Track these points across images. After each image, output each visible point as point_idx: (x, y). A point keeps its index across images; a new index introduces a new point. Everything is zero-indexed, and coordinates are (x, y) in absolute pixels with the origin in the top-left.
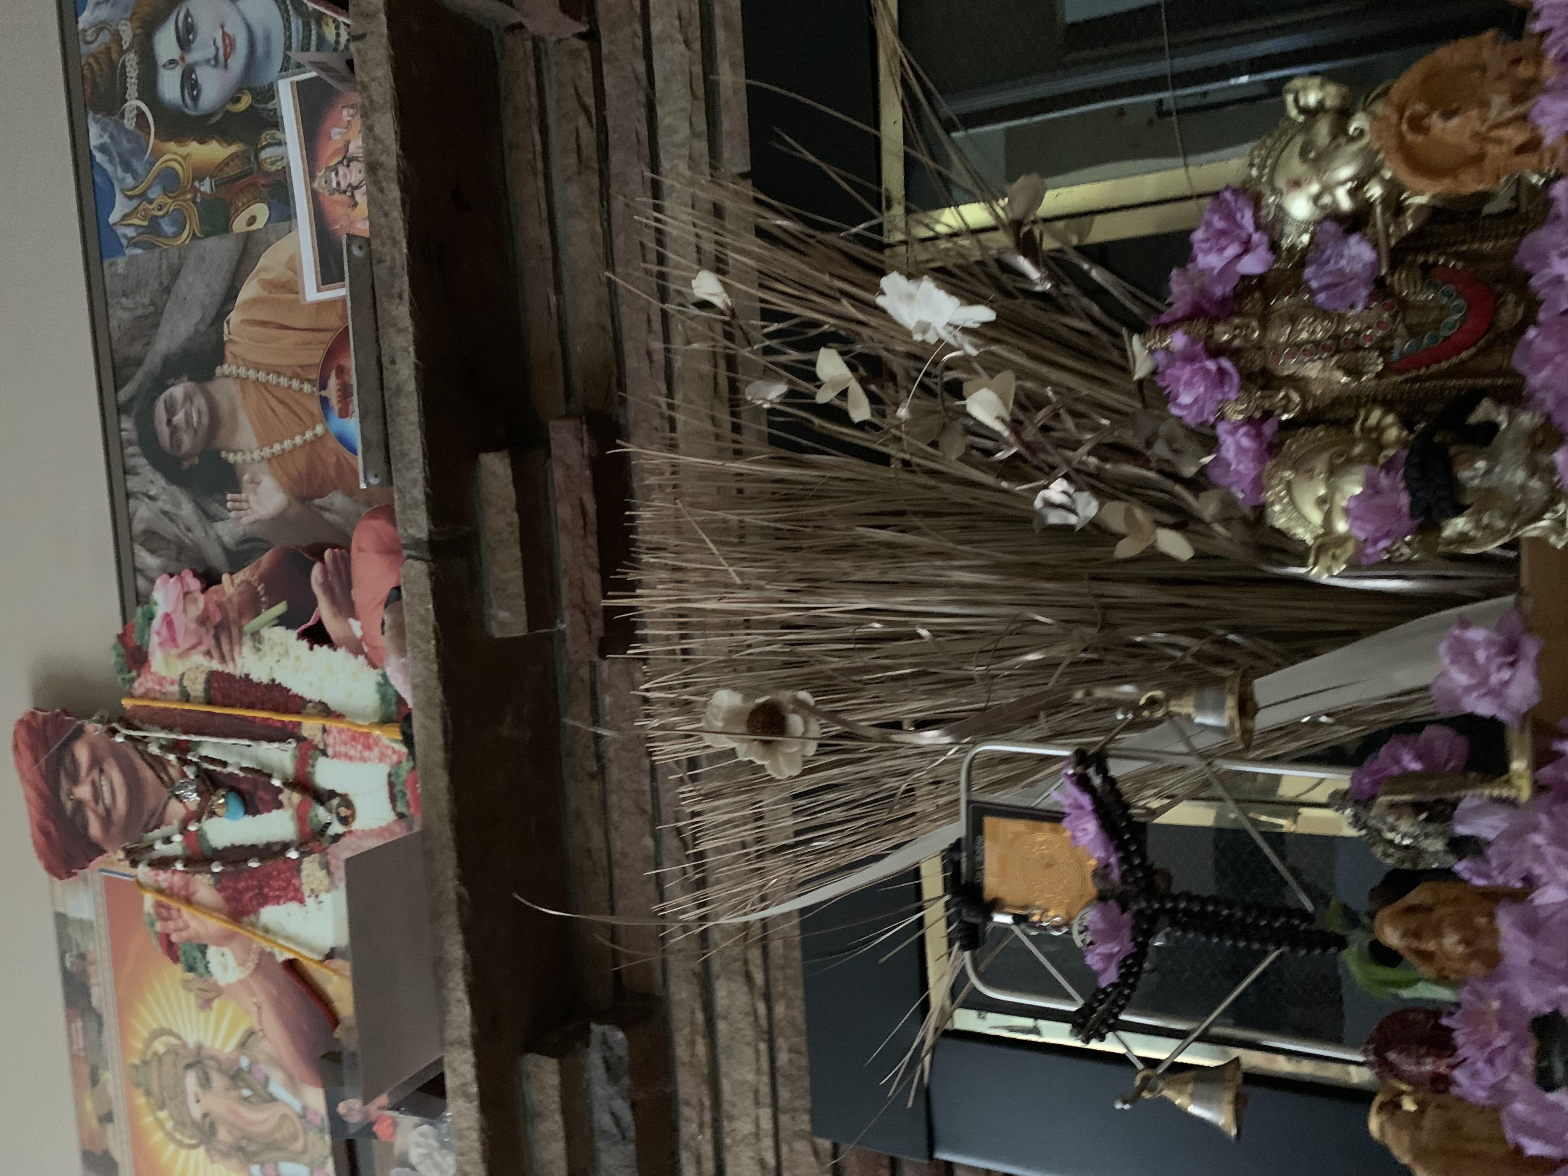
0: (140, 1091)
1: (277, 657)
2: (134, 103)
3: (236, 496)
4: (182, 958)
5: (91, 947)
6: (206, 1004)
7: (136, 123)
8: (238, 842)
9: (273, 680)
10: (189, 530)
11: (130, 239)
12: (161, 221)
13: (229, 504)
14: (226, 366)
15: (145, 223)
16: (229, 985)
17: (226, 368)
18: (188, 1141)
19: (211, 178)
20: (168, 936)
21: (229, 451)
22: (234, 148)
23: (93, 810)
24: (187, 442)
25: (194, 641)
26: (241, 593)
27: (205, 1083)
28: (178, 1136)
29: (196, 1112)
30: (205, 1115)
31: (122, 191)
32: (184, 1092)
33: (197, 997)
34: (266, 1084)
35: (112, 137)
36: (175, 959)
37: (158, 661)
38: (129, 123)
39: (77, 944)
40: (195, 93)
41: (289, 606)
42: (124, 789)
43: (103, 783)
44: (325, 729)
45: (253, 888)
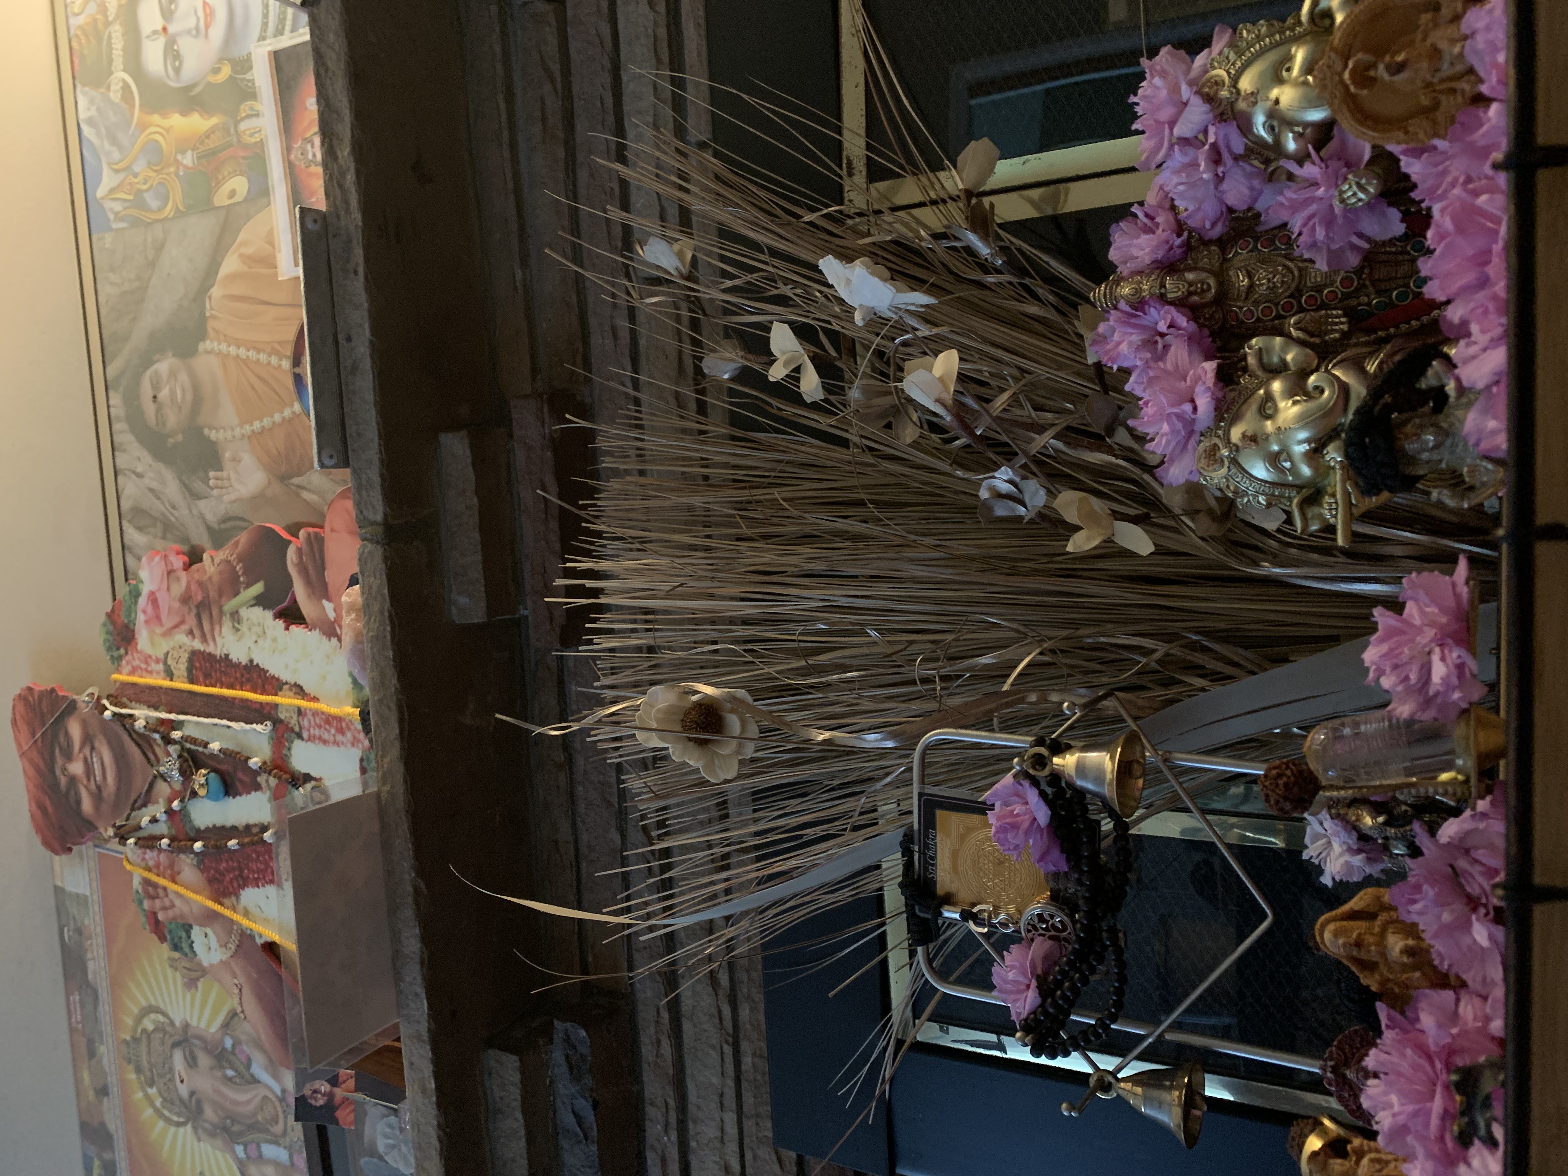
0: (131, 1067)
1: (254, 638)
2: (120, 75)
3: (219, 474)
4: (168, 937)
5: (86, 922)
6: (191, 983)
7: (122, 96)
8: (219, 823)
9: (251, 661)
10: (174, 508)
11: (116, 214)
12: (146, 195)
13: (211, 482)
14: (208, 342)
15: (131, 197)
16: (211, 965)
17: (208, 345)
18: (175, 1118)
19: (193, 150)
20: (155, 914)
21: (211, 428)
22: (214, 121)
23: (86, 787)
24: (172, 420)
25: (176, 619)
26: (221, 573)
27: (192, 1062)
28: (166, 1113)
29: (183, 1090)
30: (192, 1093)
31: (109, 164)
32: (171, 1070)
33: (183, 976)
34: (248, 1066)
35: (98, 110)
36: (162, 939)
37: (143, 639)
38: (115, 95)
39: (74, 918)
40: (177, 64)
41: (266, 586)
42: (114, 766)
43: (95, 760)
44: (300, 712)
45: (234, 869)
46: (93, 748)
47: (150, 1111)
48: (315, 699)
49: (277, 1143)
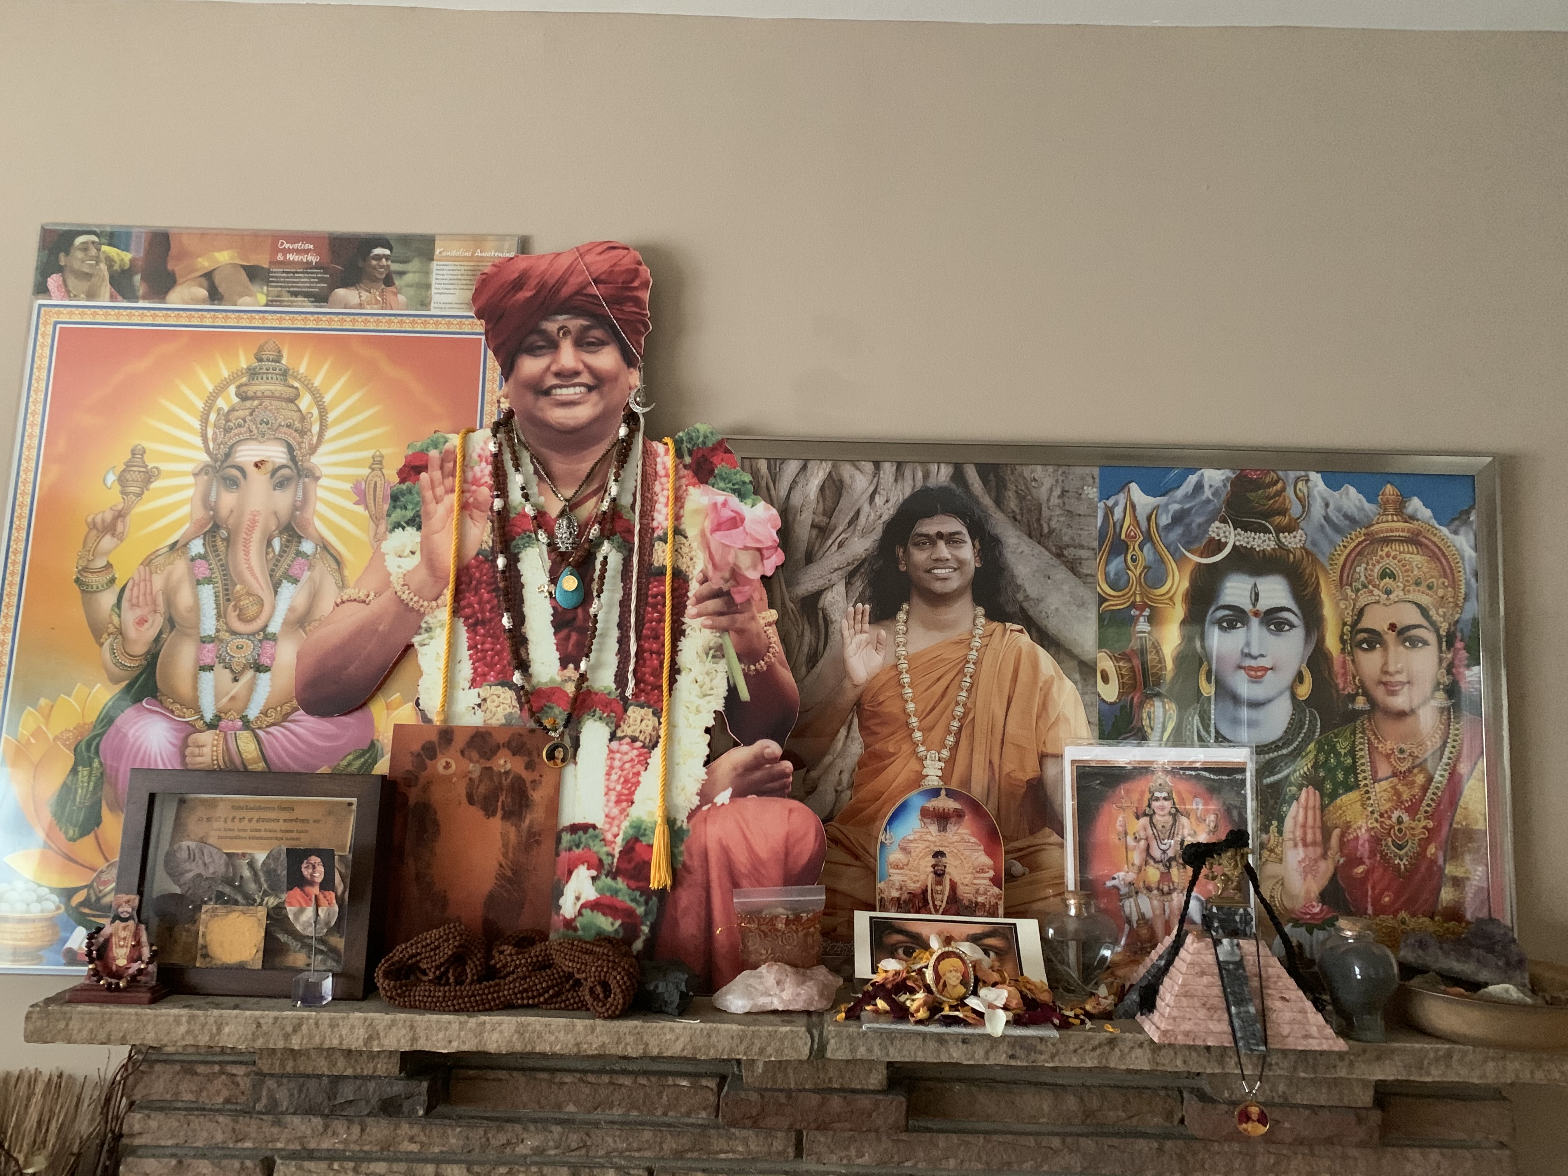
0: (252, 360)
2: (1231, 539)
3: (867, 618)
4: (404, 487)
6: (361, 493)
7: (1213, 540)
8: (526, 594)
11: (1112, 510)
15: (1123, 537)
17: (981, 620)
18: (210, 433)
20: (426, 468)
23: (548, 368)
26: (759, 635)
31: (1157, 508)
34: (289, 577)
37: (700, 498)
38: (1215, 530)
40: (1225, 624)
41: (746, 704)
42: (570, 423)
43: (577, 390)
44: (635, 739)
46: (589, 389)
49: (219, 617)
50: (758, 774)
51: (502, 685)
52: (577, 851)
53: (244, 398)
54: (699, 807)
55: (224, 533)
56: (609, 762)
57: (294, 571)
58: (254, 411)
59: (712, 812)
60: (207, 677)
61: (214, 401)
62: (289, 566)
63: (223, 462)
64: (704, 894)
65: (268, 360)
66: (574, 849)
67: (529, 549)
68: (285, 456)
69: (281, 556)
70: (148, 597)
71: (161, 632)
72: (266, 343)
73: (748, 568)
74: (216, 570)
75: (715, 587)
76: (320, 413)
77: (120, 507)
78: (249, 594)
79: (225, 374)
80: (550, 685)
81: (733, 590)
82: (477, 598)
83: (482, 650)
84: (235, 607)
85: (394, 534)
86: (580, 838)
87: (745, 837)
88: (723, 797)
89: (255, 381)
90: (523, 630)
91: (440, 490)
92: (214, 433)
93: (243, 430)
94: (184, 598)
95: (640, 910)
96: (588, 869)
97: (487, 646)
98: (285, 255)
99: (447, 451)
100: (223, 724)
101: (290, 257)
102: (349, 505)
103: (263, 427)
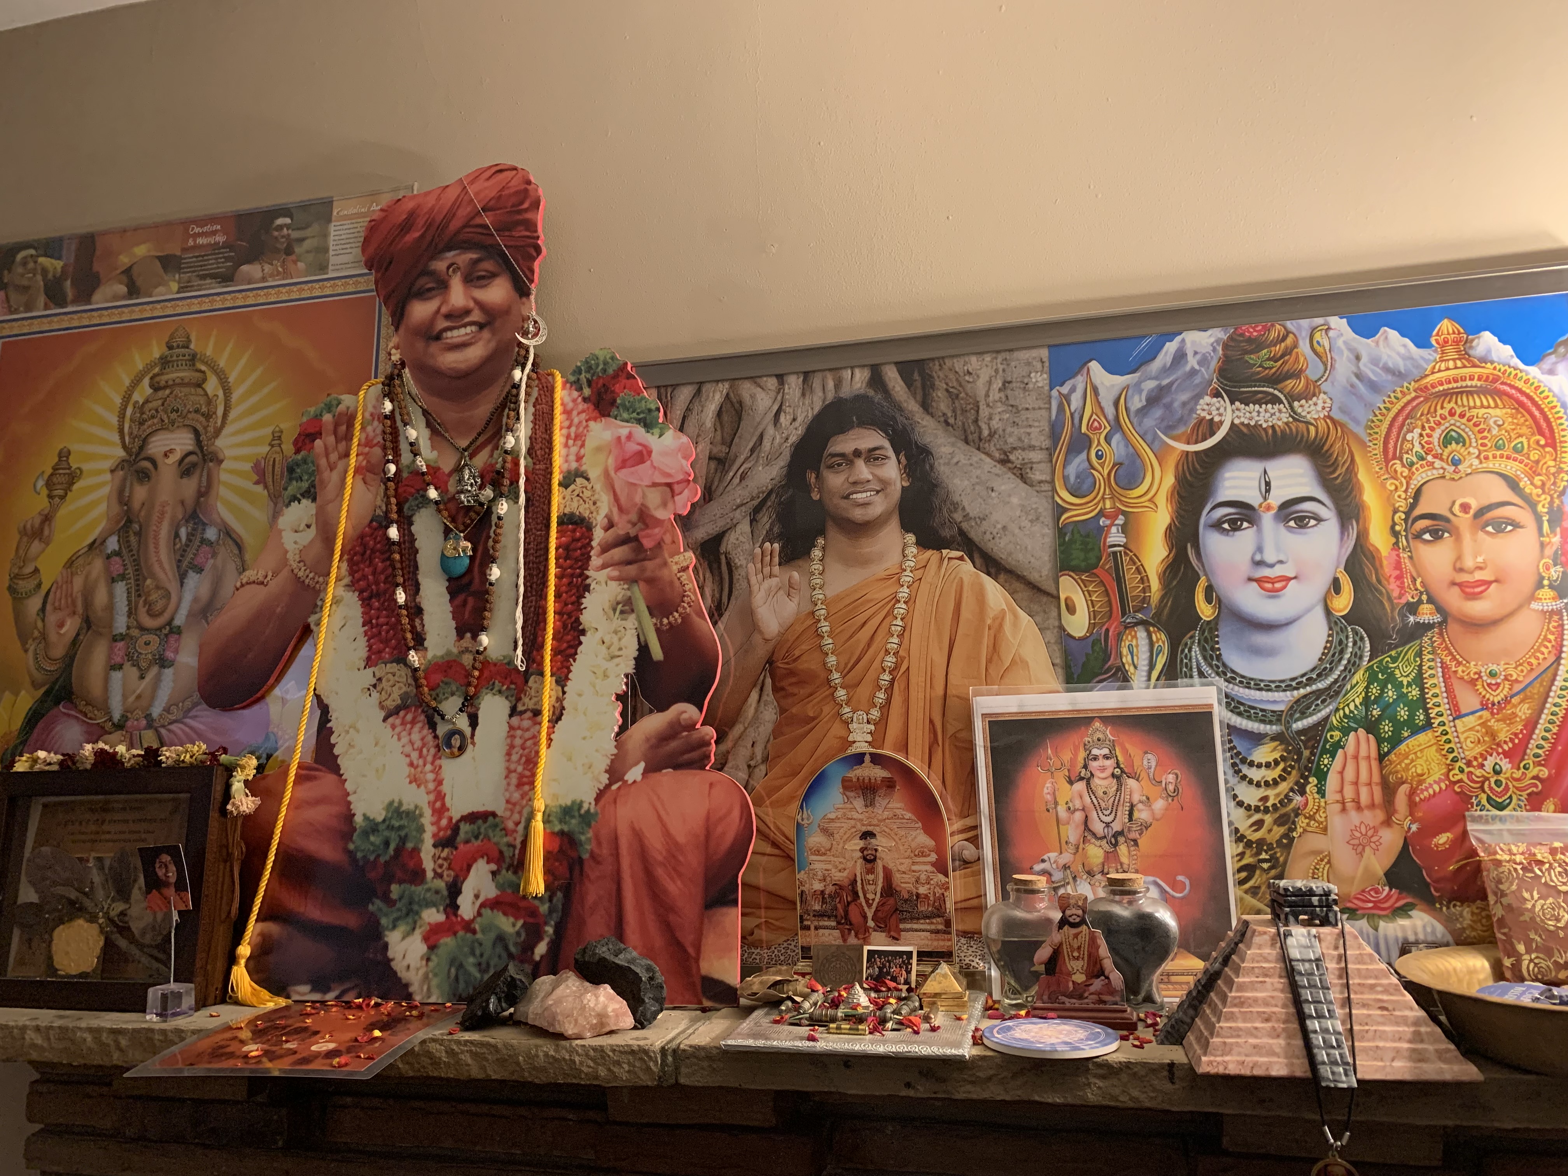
3: (776, 560)
4: (299, 457)
7: (1204, 419)
10: (742, 478)
11: (1068, 398)
12: (1084, 455)
15: (1084, 429)
17: (912, 550)
18: (126, 427)
19: (1125, 546)
20: (318, 434)
21: (824, 550)
23: (438, 310)
26: (671, 583)
27: (187, 466)
28: (129, 411)
29: (156, 447)
30: (154, 464)
31: (1126, 389)
34: (195, 567)
36: (297, 444)
38: (1205, 407)
39: (301, 240)
40: (1226, 526)
41: (659, 663)
42: (463, 366)
43: (469, 329)
44: (537, 713)
45: (377, 583)
46: (481, 326)
47: (127, 382)
48: (550, 740)
49: (130, 614)
50: (674, 745)
51: (398, 662)
52: (477, 843)
53: (156, 388)
54: (608, 787)
55: (136, 527)
56: (509, 741)
57: (200, 560)
58: (165, 400)
59: (622, 792)
60: (117, 676)
61: (130, 396)
62: (195, 555)
63: (138, 454)
64: (614, 887)
65: (178, 347)
66: (473, 839)
67: (423, 510)
68: (192, 442)
69: (187, 546)
70: (70, 600)
71: (78, 635)
72: (176, 330)
73: (655, 509)
74: (129, 566)
75: (622, 532)
76: (225, 394)
77: (46, 512)
78: (158, 587)
79: (140, 367)
80: (446, 659)
81: (641, 534)
82: (371, 569)
83: (377, 625)
84: (145, 602)
85: (290, 508)
86: (479, 828)
87: (660, 817)
88: (635, 774)
89: (167, 370)
90: (418, 600)
91: (334, 457)
92: (130, 427)
93: (156, 421)
94: (101, 597)
95: (544, 908)
96: (488, 863)
97: (382, 620)
98: (195, 241)
99: (340, 414)
100: (129, 723)
101: (200, 241)
102: (249, 485)
103: (174, 416)
